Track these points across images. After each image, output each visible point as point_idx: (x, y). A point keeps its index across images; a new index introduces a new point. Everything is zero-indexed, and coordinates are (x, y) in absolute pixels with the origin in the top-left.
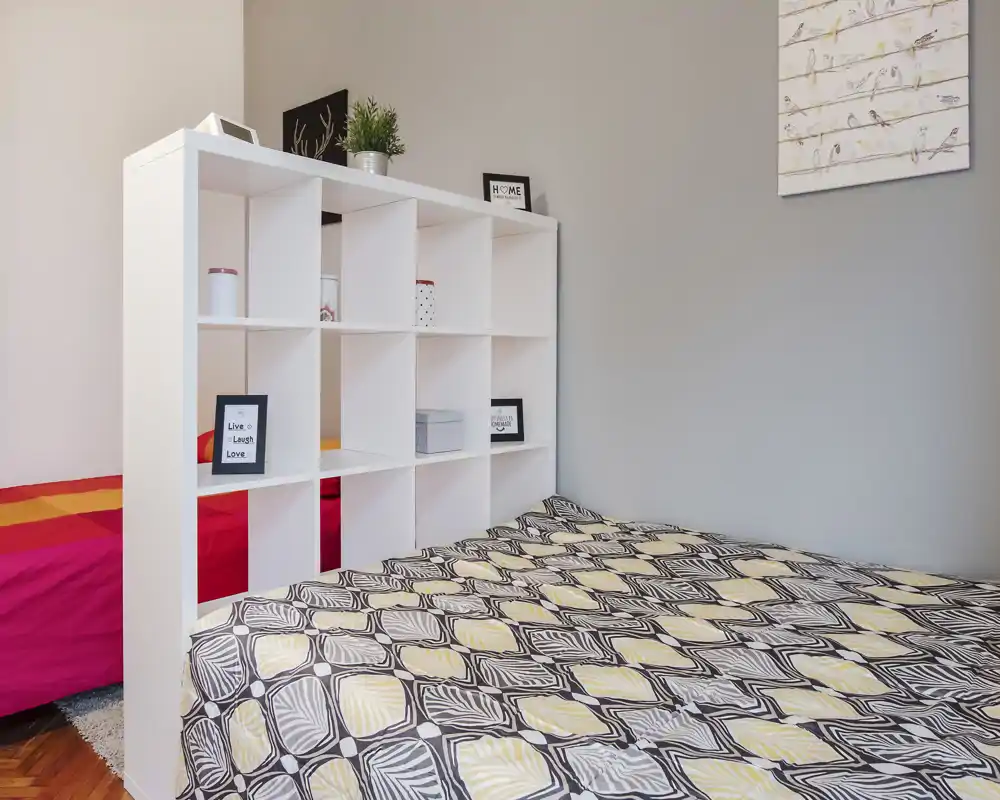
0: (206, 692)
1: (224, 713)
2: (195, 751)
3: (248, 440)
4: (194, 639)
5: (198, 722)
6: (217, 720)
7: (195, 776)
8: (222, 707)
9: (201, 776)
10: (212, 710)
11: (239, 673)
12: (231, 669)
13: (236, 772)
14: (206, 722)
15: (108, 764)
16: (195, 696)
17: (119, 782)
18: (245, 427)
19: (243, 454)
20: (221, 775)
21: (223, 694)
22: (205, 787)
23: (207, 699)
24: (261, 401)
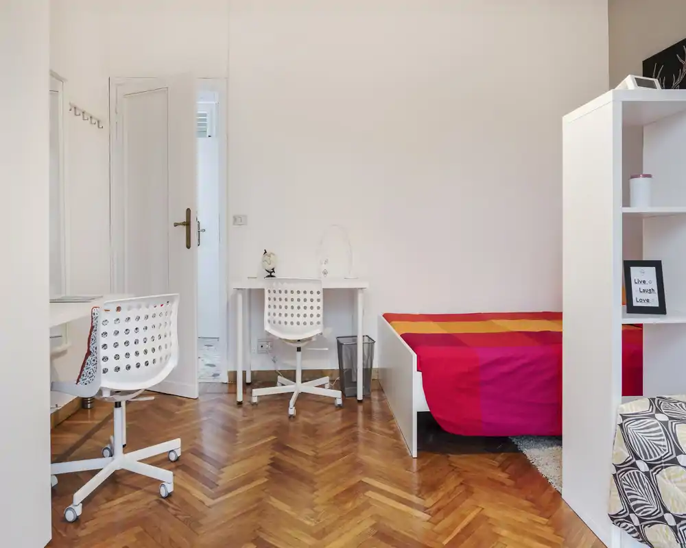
0: (638, 453)
1: (652, 470)
2: (627, 489)
3: (651, 291)
4: (624, 417)
5: (631, 471)
6: (647, 474)
7: (629, 506)
8: (650, 466)
9: (636, 506)
10: (643, 466)
11: (664, 446)
12: (656, 442)
13: (666, 511)
14: (638, 473)
15: (549, 481)
16: (626, 454)
17: (557, 495)
18: (647, 282)
19: (648, 301)
20: (653, 510)
21: (651, 457)
22: (640, 514)
23: (638, 458)
24: (657, 265)
